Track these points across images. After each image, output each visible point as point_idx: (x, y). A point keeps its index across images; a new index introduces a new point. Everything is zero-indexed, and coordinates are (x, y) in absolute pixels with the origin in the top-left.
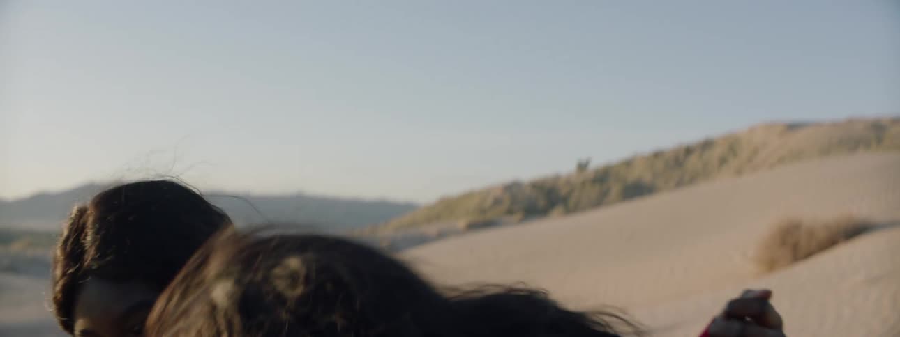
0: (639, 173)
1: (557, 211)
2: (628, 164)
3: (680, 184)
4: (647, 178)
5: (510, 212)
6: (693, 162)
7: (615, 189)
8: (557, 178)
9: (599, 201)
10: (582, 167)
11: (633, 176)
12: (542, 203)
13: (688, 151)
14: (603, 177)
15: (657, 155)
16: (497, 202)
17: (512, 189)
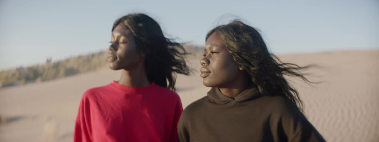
0: (73, 65)
1: (39, 80)
2: (68, 60)
3: (89, 70)
4: (75, 66)
5: (19, 79)
6: (95, 60)
7: (62, 71)
8: (38, 66)
9: (55, 77)
10: (48, 61)
11: (69, 65)
12: (32, 75)
13: (93, 56)
14: (57, 66)
15: (80, 57)
16: (13, 75)
17: (20, 70)
